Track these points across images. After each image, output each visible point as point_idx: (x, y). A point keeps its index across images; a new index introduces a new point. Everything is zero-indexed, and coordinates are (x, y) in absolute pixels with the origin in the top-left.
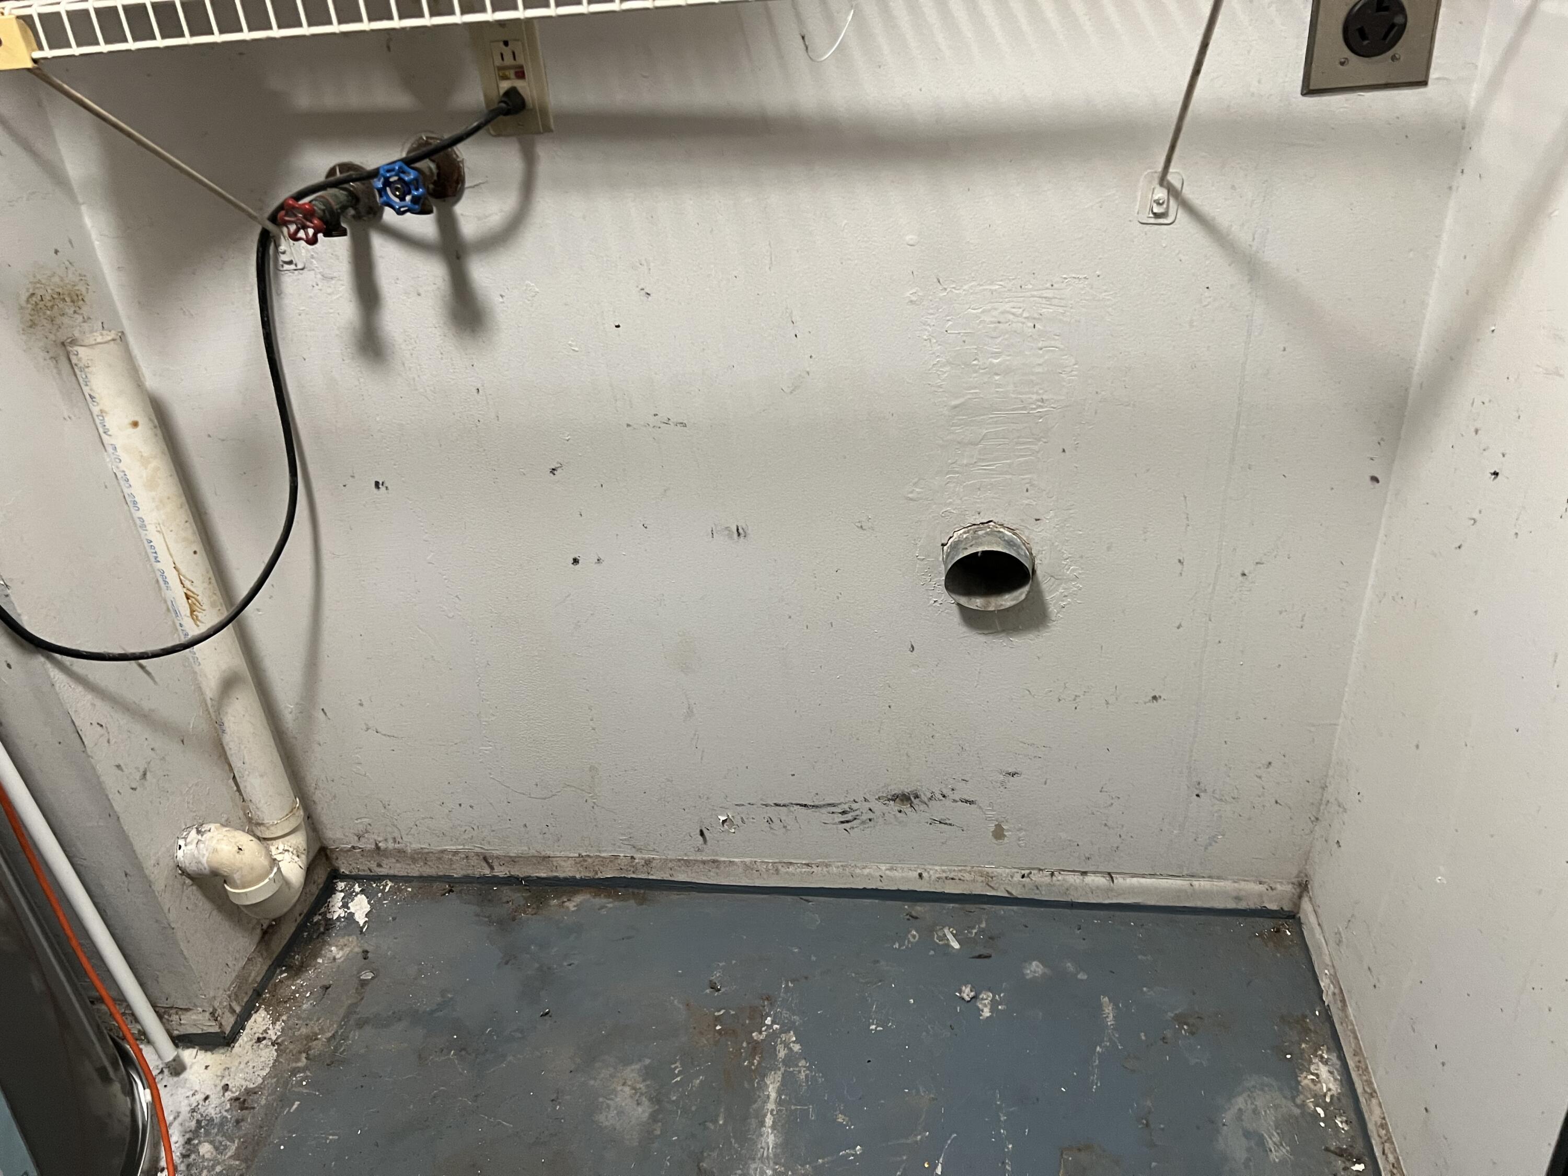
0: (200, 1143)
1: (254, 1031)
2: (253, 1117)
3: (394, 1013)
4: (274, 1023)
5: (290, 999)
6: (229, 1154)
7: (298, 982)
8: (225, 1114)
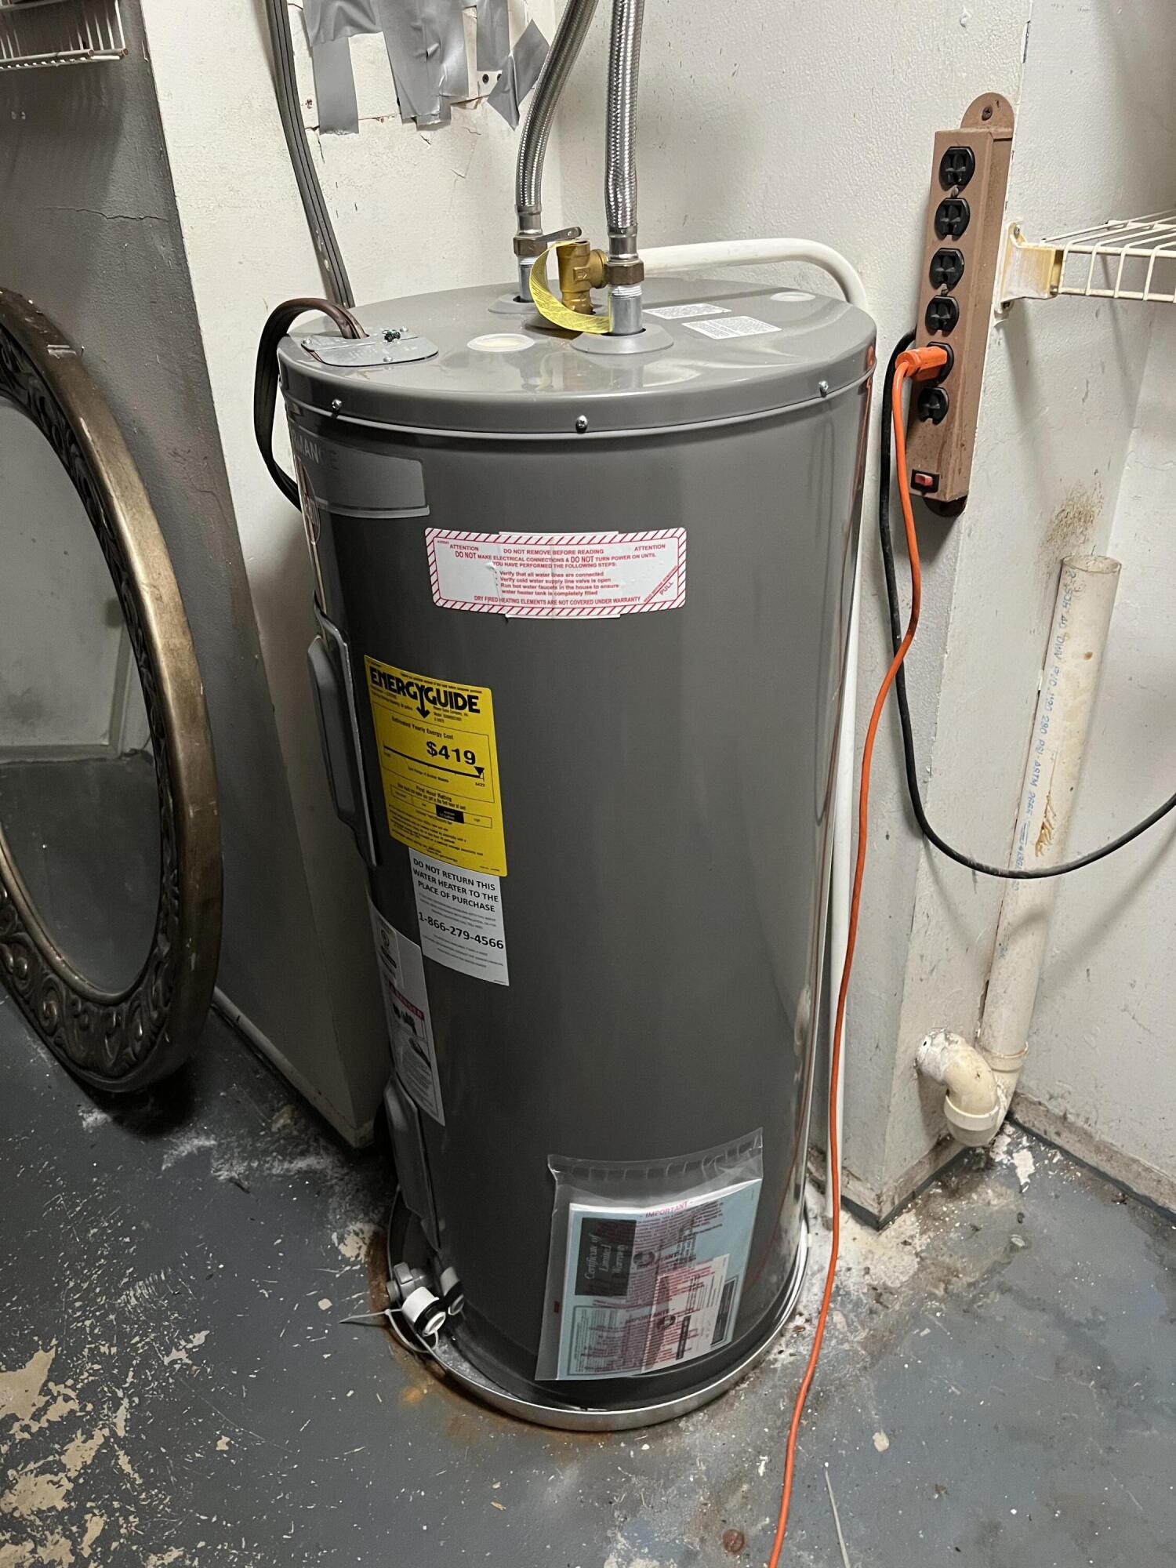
0: (835, 1309)
1: (901, 1229)
2: (886, 1315)
3: (1039, 1299)
4: (922, 1234)
5: (939, 1219)
6: (858, 1339)
7: (951, 1205)
8: (861, 1296)
